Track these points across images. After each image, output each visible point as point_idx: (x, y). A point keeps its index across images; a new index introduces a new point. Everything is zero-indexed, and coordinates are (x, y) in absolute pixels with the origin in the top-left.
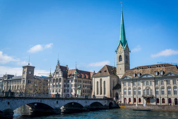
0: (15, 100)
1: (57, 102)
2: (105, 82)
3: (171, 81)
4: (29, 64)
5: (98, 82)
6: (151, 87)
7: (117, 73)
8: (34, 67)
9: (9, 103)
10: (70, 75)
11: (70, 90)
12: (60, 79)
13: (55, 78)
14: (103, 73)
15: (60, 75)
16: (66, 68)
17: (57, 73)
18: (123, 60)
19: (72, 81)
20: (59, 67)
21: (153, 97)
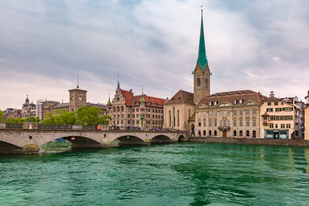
1: (105, 136)
2: (178, 111)
3: (251, 112)
4: (78, 87)
5: (170, 111)
6: (228, 118)
7: (195, 101)
8: (86, 92)
9: (31, 137)
10: (135, 102)
11: (136, 122)
12: (122, 107)
13: (116, 106)
14: (176, 100)
15: (122, 102)
16: (130, 93)
17: (118, 99)
18: (202, 85)
19: (137, 110)
20: (120, 92)
21: (230, 129)
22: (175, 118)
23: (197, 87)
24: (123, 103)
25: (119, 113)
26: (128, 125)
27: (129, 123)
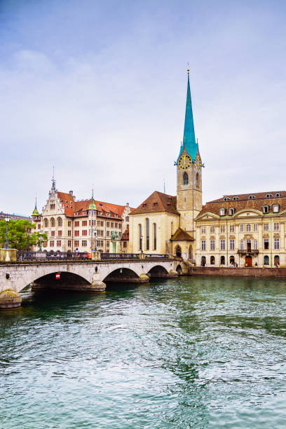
0: (19, 269)
1: (96, 269)
2: (155, 224)
5: (139, 225)
6: (255, 236)
7: (178, 208)
9: (8, 277)
10: (80, 211)
11: (80, 243)
12: (60, 219)
13: (49, 218)
14: (150, 207)
15: (59, 210)
16: (70, 196)
17: (53, 206)
18: (191, 183)
19: (85, 223)
20: (56, 195)
21: (257, 253)
22: (148, 237)
23: (182, 186)
24: (60, 212)
25: (53, 229)
26: (68, 248)
27: (69, 245)
